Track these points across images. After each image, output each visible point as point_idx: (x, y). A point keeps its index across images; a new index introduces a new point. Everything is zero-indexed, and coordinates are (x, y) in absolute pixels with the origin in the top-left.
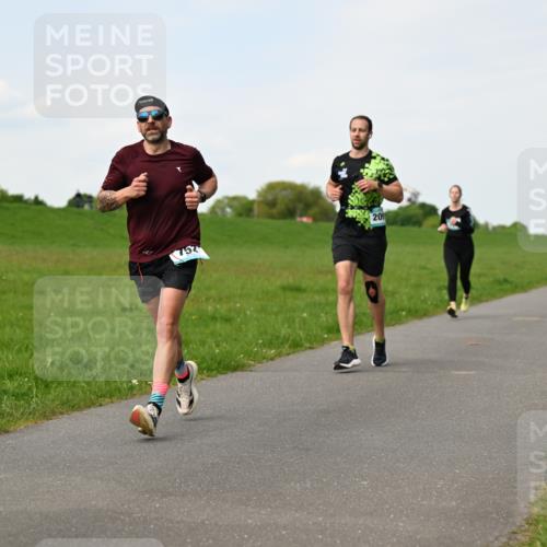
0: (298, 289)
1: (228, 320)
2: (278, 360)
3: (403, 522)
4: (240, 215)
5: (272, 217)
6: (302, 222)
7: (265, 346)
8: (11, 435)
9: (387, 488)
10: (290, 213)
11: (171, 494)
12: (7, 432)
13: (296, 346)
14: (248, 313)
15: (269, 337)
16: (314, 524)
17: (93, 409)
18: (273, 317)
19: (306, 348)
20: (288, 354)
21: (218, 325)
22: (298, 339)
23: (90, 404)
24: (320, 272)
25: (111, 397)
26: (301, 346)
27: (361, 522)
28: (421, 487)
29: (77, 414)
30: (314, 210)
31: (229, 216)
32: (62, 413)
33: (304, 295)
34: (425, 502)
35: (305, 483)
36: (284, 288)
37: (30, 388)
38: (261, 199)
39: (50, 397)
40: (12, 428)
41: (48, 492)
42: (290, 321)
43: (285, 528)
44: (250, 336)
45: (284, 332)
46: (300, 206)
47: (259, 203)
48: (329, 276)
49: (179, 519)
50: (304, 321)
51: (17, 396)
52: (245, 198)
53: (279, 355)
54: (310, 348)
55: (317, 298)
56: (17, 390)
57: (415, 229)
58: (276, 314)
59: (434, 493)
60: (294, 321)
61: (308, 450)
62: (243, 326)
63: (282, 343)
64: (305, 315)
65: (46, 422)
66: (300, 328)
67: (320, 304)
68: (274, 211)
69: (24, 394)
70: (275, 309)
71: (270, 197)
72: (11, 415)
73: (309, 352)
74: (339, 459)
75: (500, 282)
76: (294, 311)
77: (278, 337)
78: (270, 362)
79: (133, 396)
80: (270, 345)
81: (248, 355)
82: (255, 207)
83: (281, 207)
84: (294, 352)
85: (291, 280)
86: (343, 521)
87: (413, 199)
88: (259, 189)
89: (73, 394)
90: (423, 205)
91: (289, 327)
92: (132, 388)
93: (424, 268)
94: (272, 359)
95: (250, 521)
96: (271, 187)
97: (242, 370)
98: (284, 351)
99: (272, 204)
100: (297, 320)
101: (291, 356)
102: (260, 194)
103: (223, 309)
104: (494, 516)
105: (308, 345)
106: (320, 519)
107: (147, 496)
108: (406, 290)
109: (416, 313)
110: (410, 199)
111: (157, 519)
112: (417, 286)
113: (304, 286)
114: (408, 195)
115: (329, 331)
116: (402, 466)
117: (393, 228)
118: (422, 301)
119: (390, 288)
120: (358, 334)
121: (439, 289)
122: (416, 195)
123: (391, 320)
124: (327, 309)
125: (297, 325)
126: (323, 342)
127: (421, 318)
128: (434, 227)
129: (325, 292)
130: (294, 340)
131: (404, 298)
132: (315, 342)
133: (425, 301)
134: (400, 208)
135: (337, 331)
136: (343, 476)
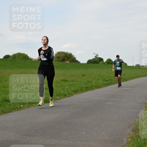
2: (60, 100)
3: (94, 143)
5: (59, 61)
6: (67, 62)
9: (90, 134)
10: (63, 60)
11: (31, 136)
13: (65, 96)
15: (58, 93)
16: (70, 144)
17: (10, 113)
20: (63, 98)
22: (66, 94)
23: (9, 112)
24: (72, 76)
25: (15, 110)
26: (66, 96)
27: (82, 143)
28: (99, 134)
29: (6, 114)
30: (70, 59)
32: (2, 114)
33: (67, 82)
34: (100, 138)
35: (67, 133)
36: (62, 80)
38: (55, 56)
42: (64, 89)
43: (62, 145)
45: (62, 92)
46: (66, 58)
48: (74, 77)
50: (67, 89)
53: (61, 98)
54: (69, 96)
55: (71, 83)
57: (97, 64)
58: (60, 87)
59: (102, 135)
63: (61, 95)
64: (67, 87)
66: (66, 91)
67: (72, 85)
68: (59, 60)
70: (60, 86)
71: (58, 56)
73: (69, 97)
76: (65, 86)
77: (60, 94)
78: (58, 100)
79: (21, 109)
80: (58, 95)
83: (61, 58)
85: (64, 78)
86: (78, 143)
89: (5, 109)
90: (99, 58)
92: (21, 107)
93: (100, 75)
94: (59, 99)
95: (53, 143)
96: (58, 53)
99: (59, 58)
101: (63, 99)
104: (118, 141)
105: (68, 96)
106: (71, 142)
107: (25, 136)
108: (95, 81)
109: (97, 87)
110: (95, 57)
111: (28, 143)
112: (98, 80)
113: (67, 80)
114: (95, 55)
115: (74, 92)
116: (93, 128)
117: (91, 64)
118: (99, 84)
119: (90, 80)
120: (82, 93)
121: (104, 80)
122: (97, 55)
123: (91, 89)
124: (73, 86)
125: (65, 90)
126: (72, 95)
127: (98, 88)
128: (102, 64)
129: (73, 81)
130: (65, 94)
131: (94, 83)
132: (70, 95)
133: (100, 84)
134: (93, 59)
135: (76, 92)
136: (77, 131)
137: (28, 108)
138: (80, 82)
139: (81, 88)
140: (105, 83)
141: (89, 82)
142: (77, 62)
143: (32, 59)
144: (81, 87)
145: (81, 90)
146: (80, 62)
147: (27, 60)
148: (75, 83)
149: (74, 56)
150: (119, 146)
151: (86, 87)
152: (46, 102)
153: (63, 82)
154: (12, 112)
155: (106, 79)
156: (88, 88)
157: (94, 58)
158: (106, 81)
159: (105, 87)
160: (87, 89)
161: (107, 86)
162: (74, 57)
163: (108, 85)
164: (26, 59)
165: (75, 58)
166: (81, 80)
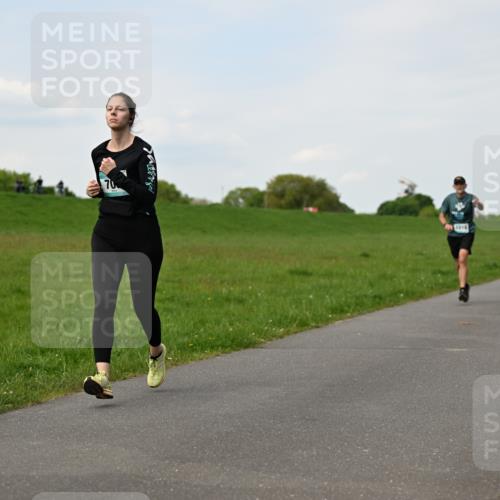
0: (305, 273)
1: (241, 301)
2: (286, 338)
3: (401, 486)
4: (252, 205)
5: (280, 207)
6: (308, 212)
7: (274, 325)
8: (44, 406)
9: (387, 456)
10: (297, 204)
11: (189, 460)
12: (39, 403)
13: (303, 325)
14: (259, 295)
15: (278, 317)
16: (320, 488)
17: (118, 382)
18: (282, 298)
19: (313, 327)
20: (296, 333)
21: (232, 307)
22: (305, 318)
24: (326, 258)
25: (134, 371)
26: (308, 325)
27: (362, 487)
28: (418, 455)
30: (320, 201)
31: (241, 206)
33: (310, 278)
34: (421, 469)
35: (312, 450)
36: (292, 272)
37: (60, 363)
38: (270, 190)
39: (79, 371)
40: (44, 400)
41: (77, 457)
42: (298, 303)
44: (261, 315)
45: (291, 313)
46: (307, 197)
47: (270, 194)
48: (334, 261)
49: (195, 483)
50: (310, 302)
51: (49, 371)
52: (256, 190)
53: (288, 333)
54: (318, 327)
55: (322, 281)
56: (49, 366)
57: (412, 218)
58: (285, 296)
59: (430, 460)
60: (301, 303)
61: (314, 420)
62: (255, 307)
63: (290, 323)
64: (311, 296)
65: (75, 394)
66: (306, 310)
67: (325, 287)
68: (283, 202)
69: (54, 369)
70: (284, 291)
71: (279, 189)
72: (43, 387)
73: (315, 331)
74: (342, 429)
75: (489, 267)
76: (301, 293)
77: (286, 317)
78: (280, 340)
80: (279, 324)
81: (259, 333)
82: (266, 197)
83: (288, 198)
84: (301, 331)
85: (298, 265)
86: (346, 486)
87: (410, 191)
88: (269, 181)
90: (419, 197)
91: (296, 307)
93: (422, 254)
94: (281, 337)
95: (261, 485)
96: (280, 180)
97: (254, 347)
98: (292, 329)
99: (281, 195)
100: (304, 301)
101: (298, 335)
102: (269, 186)
103: (236, 291)
105: (314, 324)
106: (326, 483)
107: (167, 462)
108: (403, 274)
109: (413, 295)
110: (407, 191)
111: (176, 483)
112: (414, 270)
113: (310, 270)
114: (405, 187)
115: (334, 311)
116: (400, 435)
117: (392, 217)
118: (418, 284)
119: (389, 272)
120: (360, 314)
121: (434, 273)
122: (413, 187)
123: (390, 301)
124: (331, 291)
125: (304, 306)
126: (327, 321)
127: (417, 299)
128: (429, 216)
129: (329, 275)
130: (301, 320)
131: (403, 281)
132: (321, 321)
133: (421, 284)
134: (398, 199)
135: (340, 311)
136: (346, 444)
137: (176, 365)
138: (353, 277)
139: (357, 298)
140: (441, 281)
141: (384, 276)
142: (344, 209)
143: (192, 199)
144: (358, 293)
145: (357, 304)
146: (352, 211)
147: (173, 204)
148: (335, 281)
149: (333, 189)
150: (487, 498)
151: (375, 297)
152: (237, 346)
153: (296, 277)
154: (125, 379)
155: (444, 269)
156: (380, 298)
157: (403, 195)
158: (443, 273)
159: (441, 294)
160: (380, 302)
161: (447, 292)
162: (334, 192)
163: (448, 287)
164: (171, 200)
165: (336, 198)
166: (358, 272)
